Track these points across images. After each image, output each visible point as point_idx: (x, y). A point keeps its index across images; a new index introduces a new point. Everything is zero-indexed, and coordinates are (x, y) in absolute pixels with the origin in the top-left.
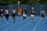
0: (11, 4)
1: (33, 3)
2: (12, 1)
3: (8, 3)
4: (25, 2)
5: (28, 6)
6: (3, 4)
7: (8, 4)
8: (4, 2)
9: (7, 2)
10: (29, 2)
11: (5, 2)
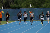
0: (25, 7)
1: (47, 6)
2: (26, 4)
4: (39, 5)
5: (42, 9)
6: (16, 7)
7: (21, 8)
9: (20, 5)
10: (44, 5)
11: (17, 6)
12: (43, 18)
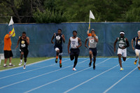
0: (74, 19)
1: (137, 17)
3: (65, 18)
4: (113, 14)
5: (122, 25)
6: (49, 20)
7: (64, 20)
8: (53, 15)
9: (62, 14)
10: (127, 15)
12: (125, 51)
